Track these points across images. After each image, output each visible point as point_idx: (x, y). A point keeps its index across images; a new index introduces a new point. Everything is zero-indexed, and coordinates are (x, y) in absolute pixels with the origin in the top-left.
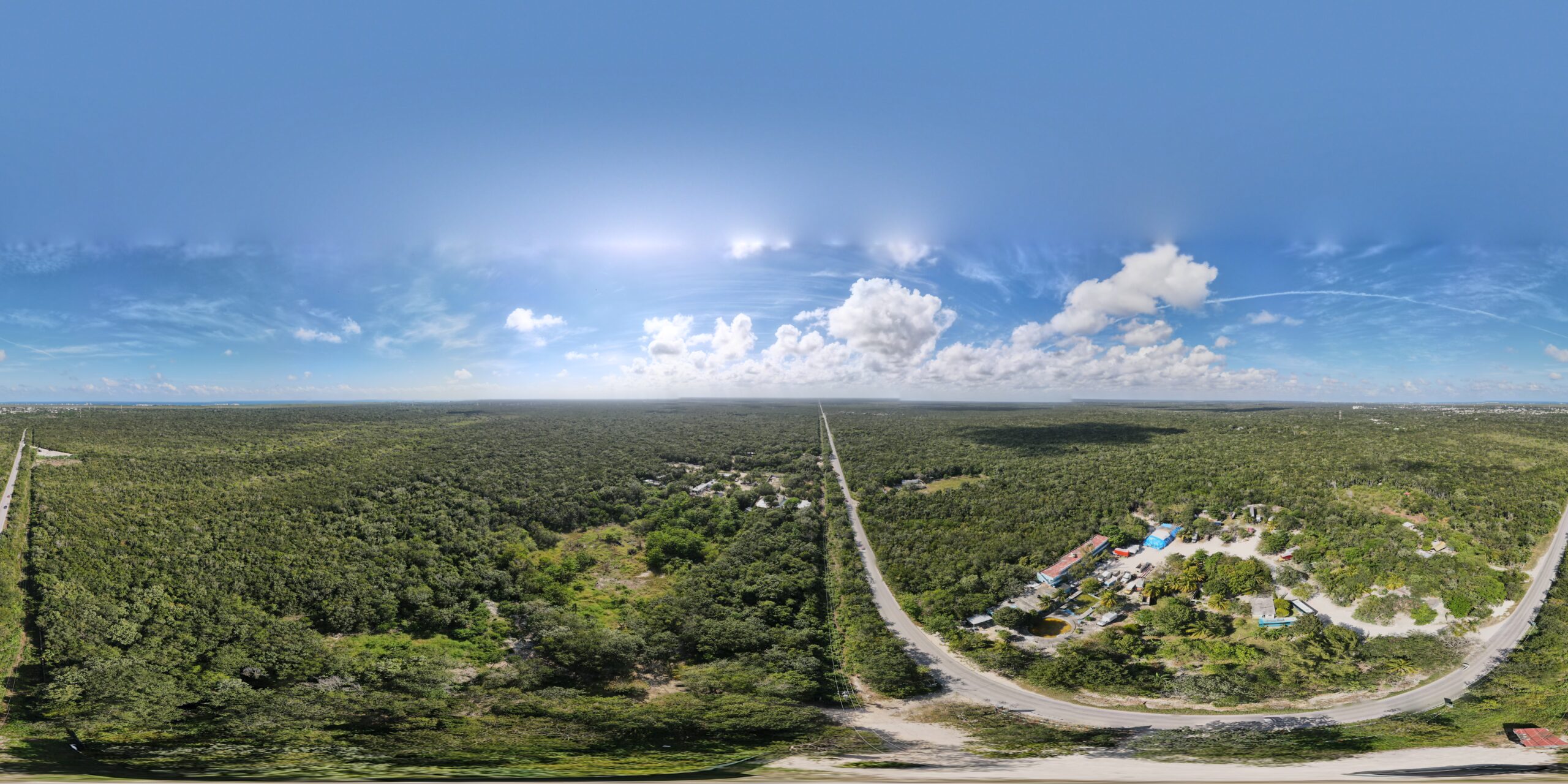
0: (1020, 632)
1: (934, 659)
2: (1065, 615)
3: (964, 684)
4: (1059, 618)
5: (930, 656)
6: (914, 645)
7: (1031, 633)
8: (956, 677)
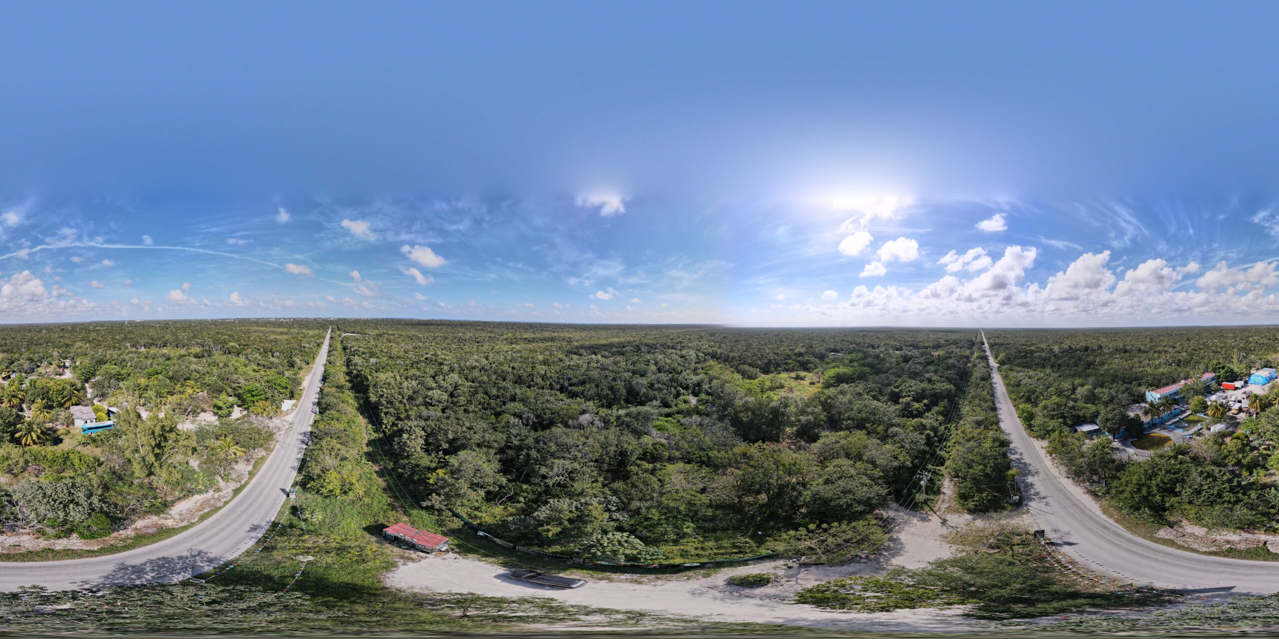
0: (1123, 444)
1: (1033, 472)
2: (1171, 430)
3: (1047, 504)
4: (1164, 433)
5: (1031, 468)
6: (1021, 454)
7: (1134, 445)
8: (1043, 494)
